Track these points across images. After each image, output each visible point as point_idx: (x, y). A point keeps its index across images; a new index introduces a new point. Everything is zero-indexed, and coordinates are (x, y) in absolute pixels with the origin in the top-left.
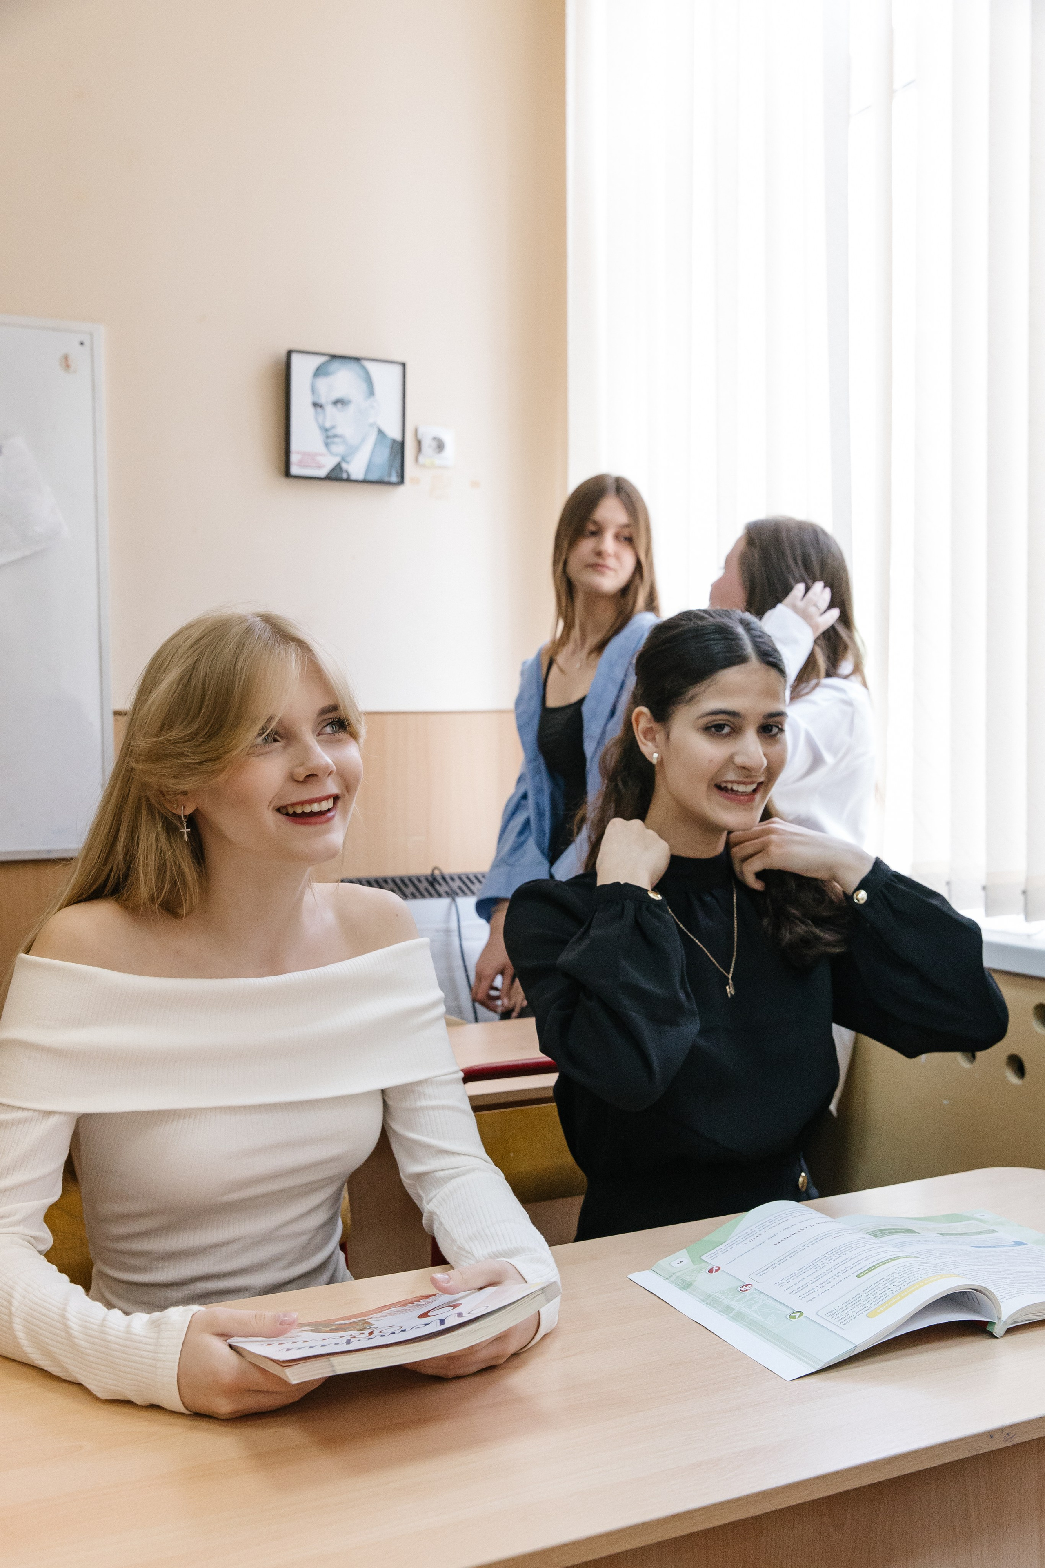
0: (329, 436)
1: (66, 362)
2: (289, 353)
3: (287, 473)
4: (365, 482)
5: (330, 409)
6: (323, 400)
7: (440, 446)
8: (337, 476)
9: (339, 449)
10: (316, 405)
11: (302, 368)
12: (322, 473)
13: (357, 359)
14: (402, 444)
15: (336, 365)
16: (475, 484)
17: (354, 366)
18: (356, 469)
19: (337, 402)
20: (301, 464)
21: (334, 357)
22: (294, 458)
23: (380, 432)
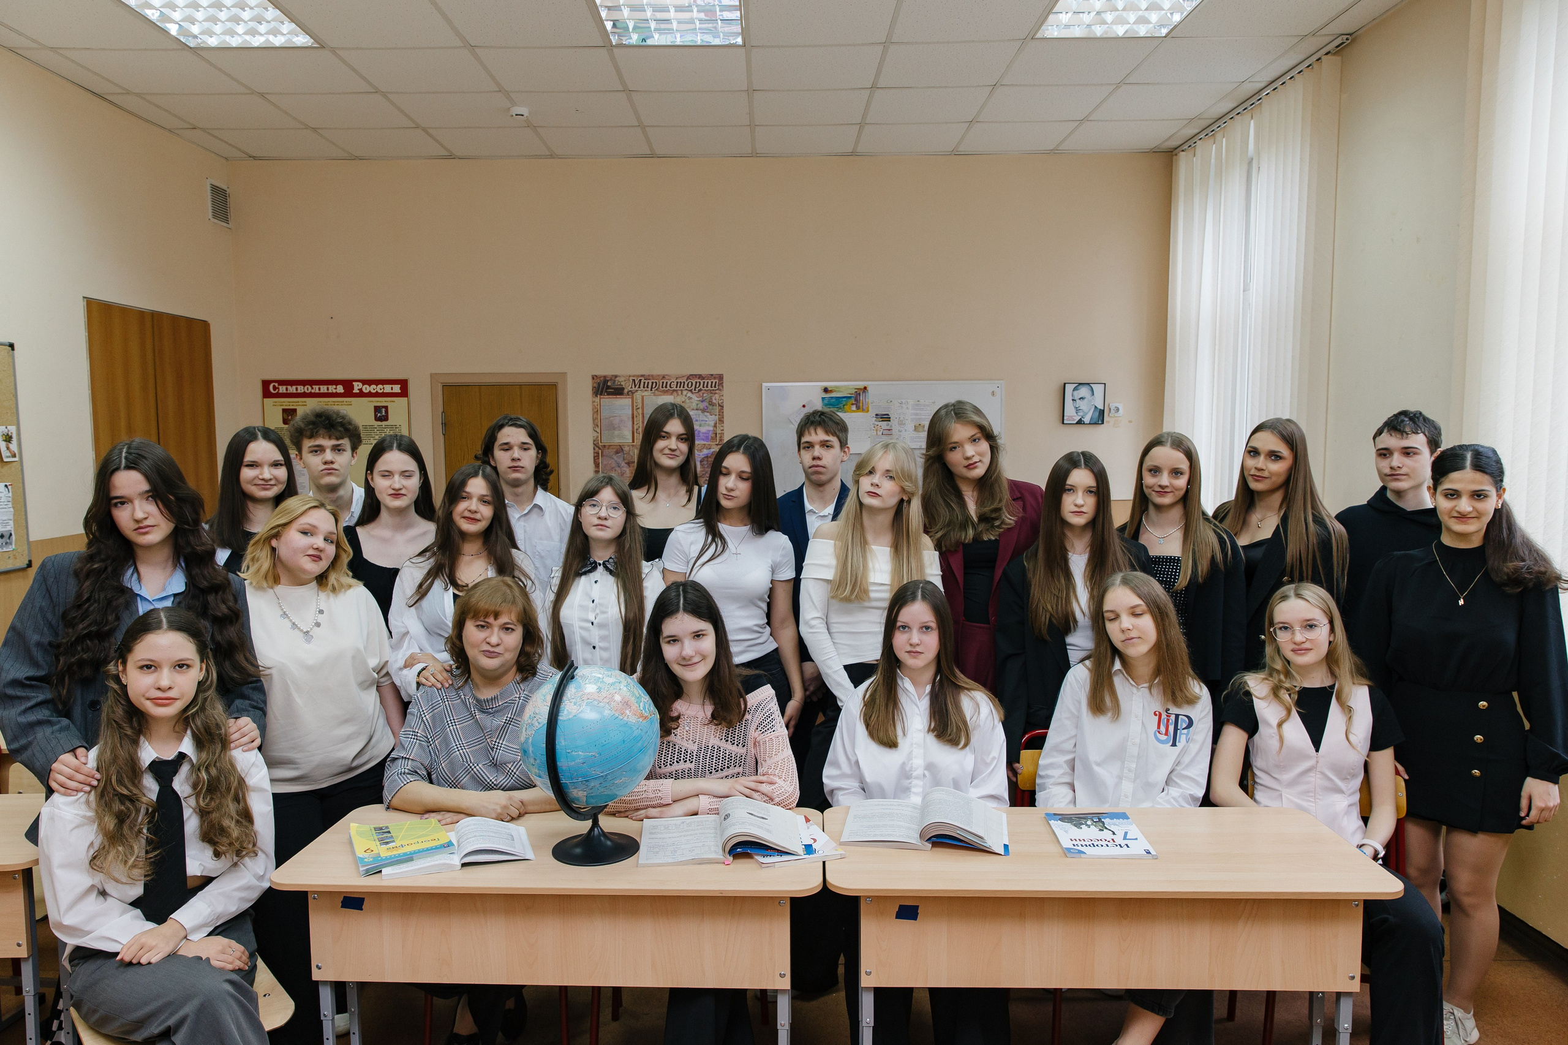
0: (1077, 410)
1: (993, 394)
2: (1065, 384)
3: (1063, 423)
4: (1090, 424)
5: (1078, 401)
6: (1076, 398)
7: (1118, 410)
8: (1080, 422)
9: (1081, 414)
10: (1073, 400)
11: (1069, 389)
12: (1075, 422)
13: (1088, 384)
14: (1104, 411)
15: (1081, 386)
16: (1130, 422)
17: (1087, 386)
18: (1087, 420)
19: (1080, 399)
20: (1067, 420)
21: (1080, 384)
22: (1065, 418)
23: (1096, 407)
